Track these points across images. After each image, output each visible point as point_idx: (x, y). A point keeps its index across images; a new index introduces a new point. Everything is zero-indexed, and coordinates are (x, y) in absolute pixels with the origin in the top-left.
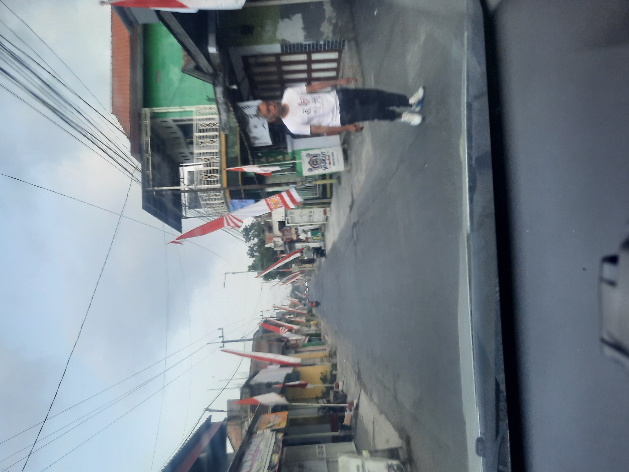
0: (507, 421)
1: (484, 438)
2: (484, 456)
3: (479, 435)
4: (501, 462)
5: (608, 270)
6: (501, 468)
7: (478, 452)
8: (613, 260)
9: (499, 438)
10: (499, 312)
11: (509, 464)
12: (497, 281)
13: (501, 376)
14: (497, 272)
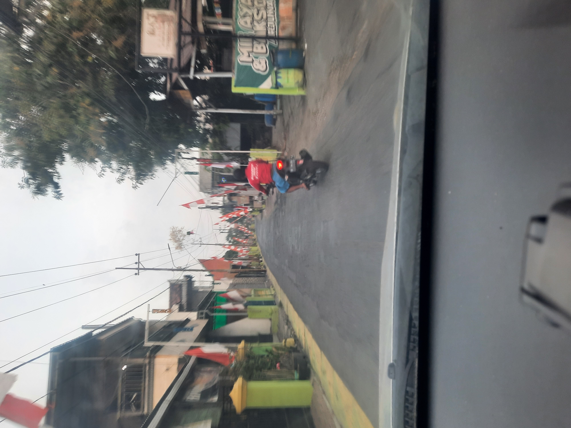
0: (417, 351)
1: (395, 364)
2: (394, 378)
3: (392, 362)
4: (409, 384)
5: (535, 229)
6: (408, 389)
7: (389, 374)
8: (542, 220)
9: (409, 366)
10: (419, 261)
11: (416, 386)
12: (420, 234)
13: (416, 314)
14: (420, 226)
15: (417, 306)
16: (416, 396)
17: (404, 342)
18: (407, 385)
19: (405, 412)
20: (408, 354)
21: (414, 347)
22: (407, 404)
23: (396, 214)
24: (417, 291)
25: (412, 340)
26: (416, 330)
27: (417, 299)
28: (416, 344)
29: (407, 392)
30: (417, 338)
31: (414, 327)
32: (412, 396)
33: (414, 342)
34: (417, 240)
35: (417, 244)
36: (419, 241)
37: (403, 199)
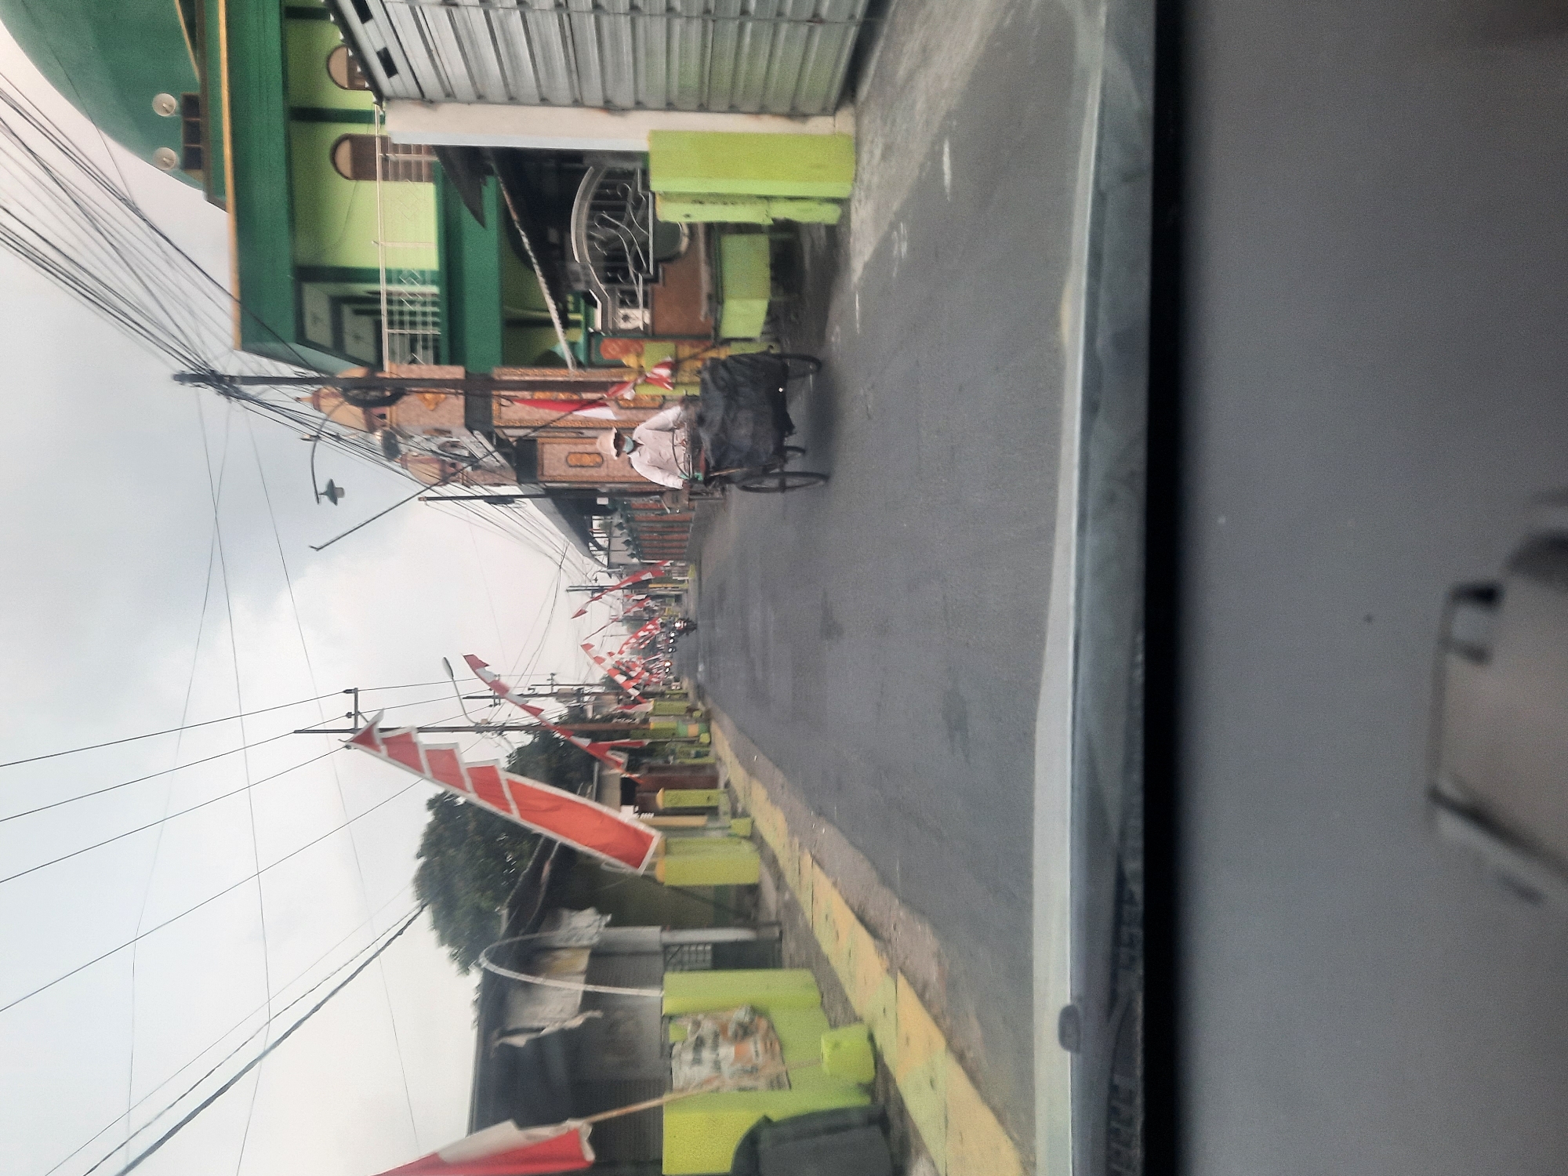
0: (1140, 971)
1: (1080, 1009)
2: (1076, 1048)
3: (1068, 1001)
4: (1117, 1057)
5: (1469, 621)
6: (1118, 1079)
7: (1063, 1038)
8: (1486, 596)
9: (1118, 1013)
10: (1139, 714)
11: (1139, 1072)
12: (1140, 638)
13: (1135, 866)
14: (1141, 618)
15: (1136, 842)
16: (1139, 1100)
17: (1103, 945)
18: (1113, 1070)
19: (1108, 1147)
20: (1114, 977)
21: (1132, 959)
22: (1114, 1124)
23: (1073, 583)
24: (1138, 799)
25: (1125, 938)
26: (1136, 909)
27: (1137, 823)
28: (1138, 951)
29: (1114, 1089)
30: (1138, 932)
31: (1132, 900)
32: (1130, 1100)
33: (1131, 944)
34: (1134, 655)
35: (1133, 665)
36: (1140, 658)
37: (1091, 540)
